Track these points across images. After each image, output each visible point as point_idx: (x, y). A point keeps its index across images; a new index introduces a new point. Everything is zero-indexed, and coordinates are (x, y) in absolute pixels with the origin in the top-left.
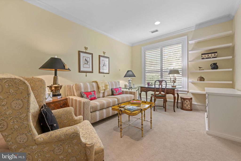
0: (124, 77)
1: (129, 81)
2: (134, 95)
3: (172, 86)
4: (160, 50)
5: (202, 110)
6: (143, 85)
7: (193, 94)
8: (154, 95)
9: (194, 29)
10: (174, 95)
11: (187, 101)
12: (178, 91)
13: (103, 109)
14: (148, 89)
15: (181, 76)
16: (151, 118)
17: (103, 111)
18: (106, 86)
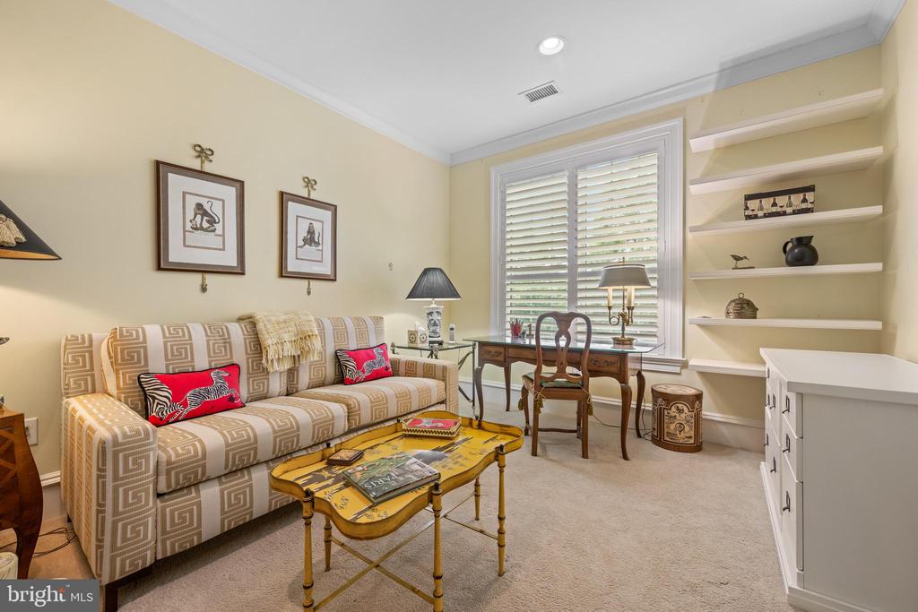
0: (409, 297)
1: (430, 314)
2: (443, 380)
3: (614, 339)
4: (565, 180)
5: (743, 449)
6: (492, 335)
7: (706, 375)
8: (532, 380)
9: (711, 89)
10: (622, 379)
11: (680, 406)
12: (640, 360)
13: (252, 466)
14: (510, 350)
15: (655, 293)
16: (501, 519)
17: (250, 479)
18: (304, 337)
